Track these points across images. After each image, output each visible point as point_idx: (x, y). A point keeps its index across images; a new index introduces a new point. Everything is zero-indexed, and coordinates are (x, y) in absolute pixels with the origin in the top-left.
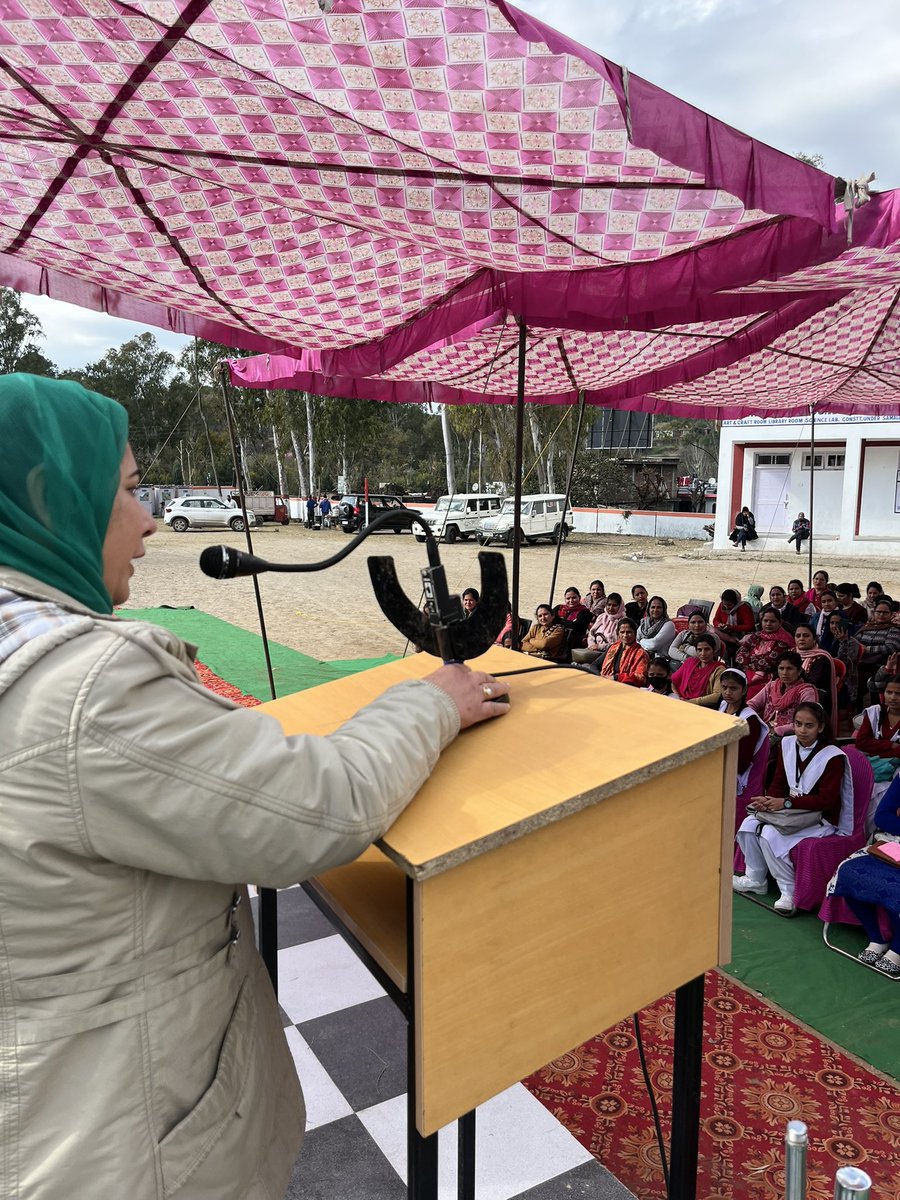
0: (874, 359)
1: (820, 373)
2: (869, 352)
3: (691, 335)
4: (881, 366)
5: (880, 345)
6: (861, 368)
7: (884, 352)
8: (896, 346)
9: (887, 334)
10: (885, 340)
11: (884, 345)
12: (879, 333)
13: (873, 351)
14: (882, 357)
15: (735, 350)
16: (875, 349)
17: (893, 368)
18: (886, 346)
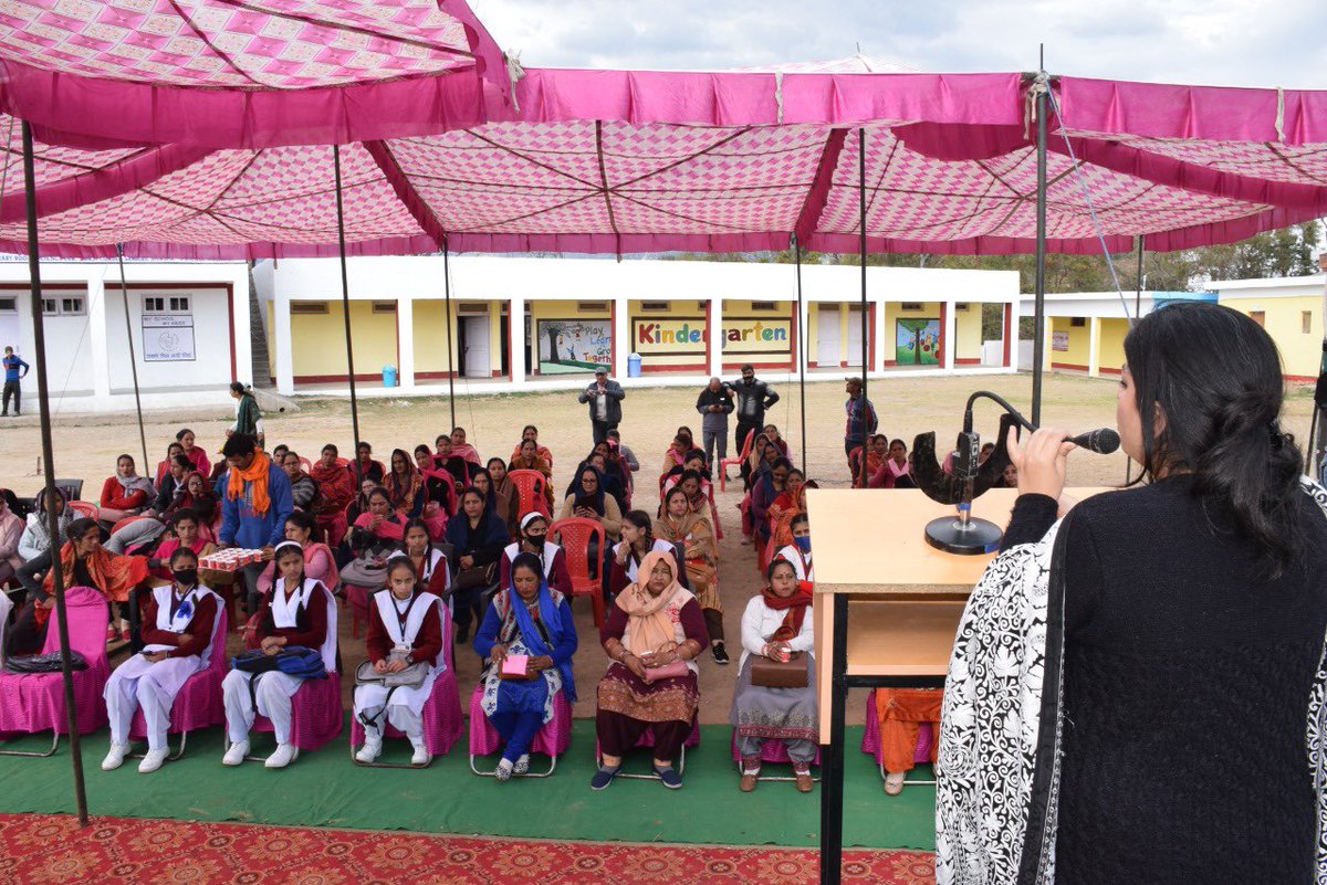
0: (223, 204)
1: (171, 215)
2: (221, 197)
3: (60, 163)
4: (228, 211)
5: (234, 192)
6: (208, 212)
7: (236, 198)
8: (250, 193)
9: (243, 182)
10: (240, 188)
11: (238, 192)
12: (236, 179)
13: (225, 196)
14: (233, 203)
15: (103, 185)
16: (228, 194)
17: (240, 213)
18: (240, 193)
